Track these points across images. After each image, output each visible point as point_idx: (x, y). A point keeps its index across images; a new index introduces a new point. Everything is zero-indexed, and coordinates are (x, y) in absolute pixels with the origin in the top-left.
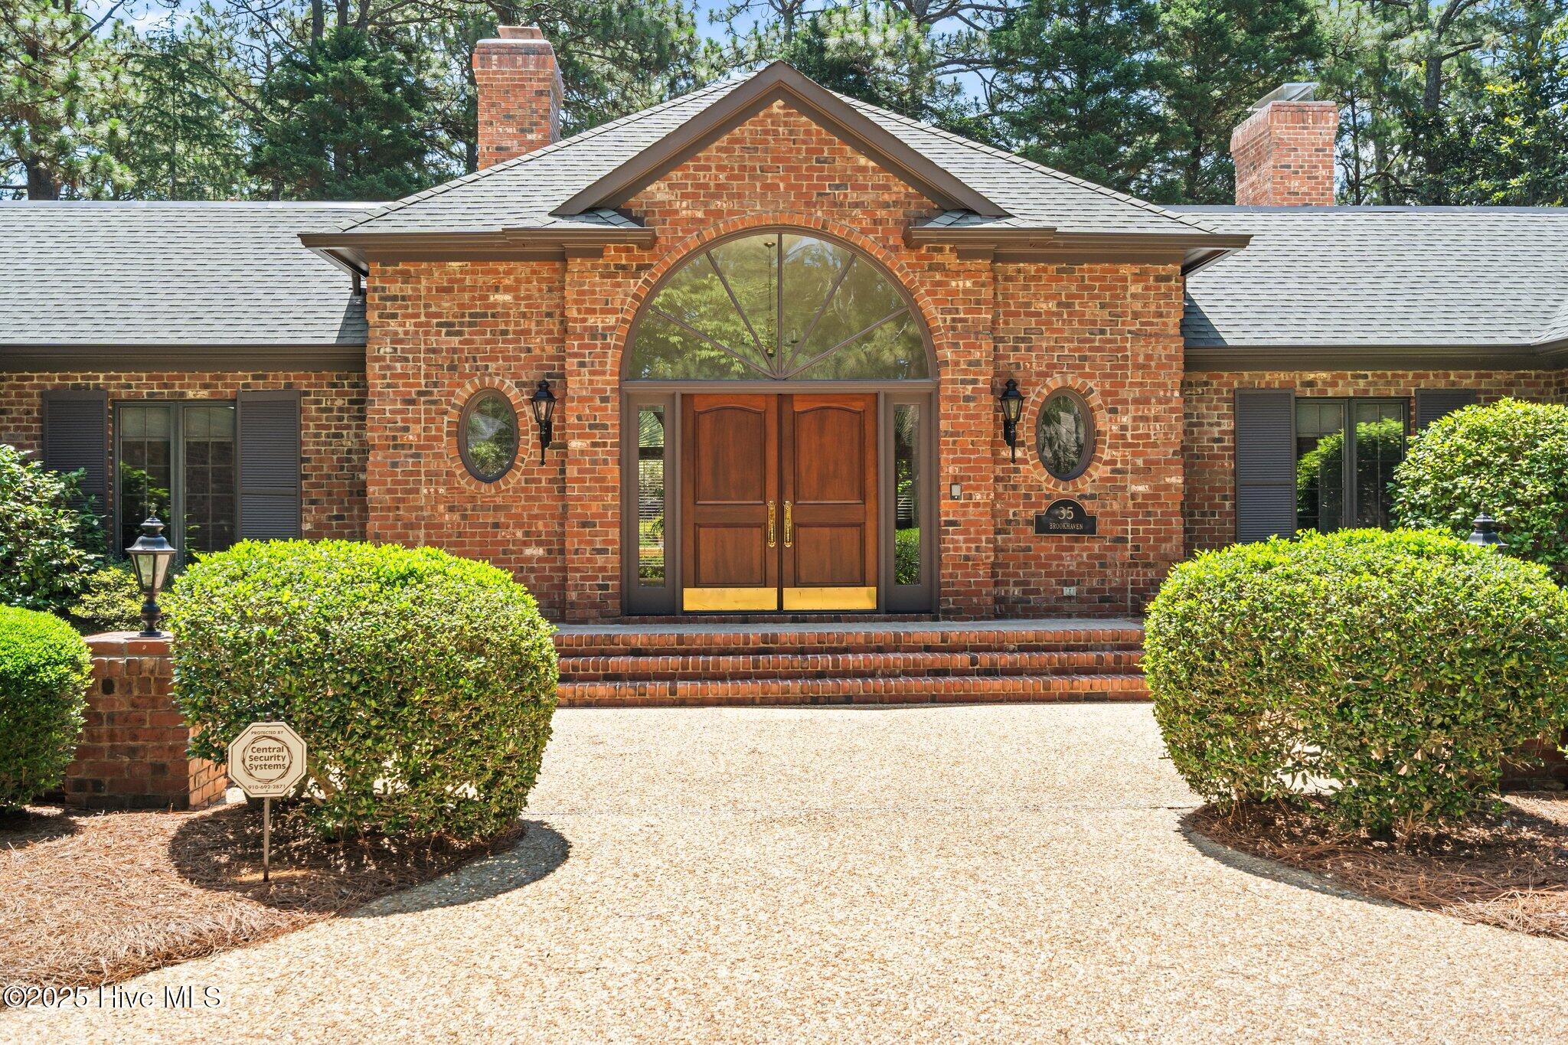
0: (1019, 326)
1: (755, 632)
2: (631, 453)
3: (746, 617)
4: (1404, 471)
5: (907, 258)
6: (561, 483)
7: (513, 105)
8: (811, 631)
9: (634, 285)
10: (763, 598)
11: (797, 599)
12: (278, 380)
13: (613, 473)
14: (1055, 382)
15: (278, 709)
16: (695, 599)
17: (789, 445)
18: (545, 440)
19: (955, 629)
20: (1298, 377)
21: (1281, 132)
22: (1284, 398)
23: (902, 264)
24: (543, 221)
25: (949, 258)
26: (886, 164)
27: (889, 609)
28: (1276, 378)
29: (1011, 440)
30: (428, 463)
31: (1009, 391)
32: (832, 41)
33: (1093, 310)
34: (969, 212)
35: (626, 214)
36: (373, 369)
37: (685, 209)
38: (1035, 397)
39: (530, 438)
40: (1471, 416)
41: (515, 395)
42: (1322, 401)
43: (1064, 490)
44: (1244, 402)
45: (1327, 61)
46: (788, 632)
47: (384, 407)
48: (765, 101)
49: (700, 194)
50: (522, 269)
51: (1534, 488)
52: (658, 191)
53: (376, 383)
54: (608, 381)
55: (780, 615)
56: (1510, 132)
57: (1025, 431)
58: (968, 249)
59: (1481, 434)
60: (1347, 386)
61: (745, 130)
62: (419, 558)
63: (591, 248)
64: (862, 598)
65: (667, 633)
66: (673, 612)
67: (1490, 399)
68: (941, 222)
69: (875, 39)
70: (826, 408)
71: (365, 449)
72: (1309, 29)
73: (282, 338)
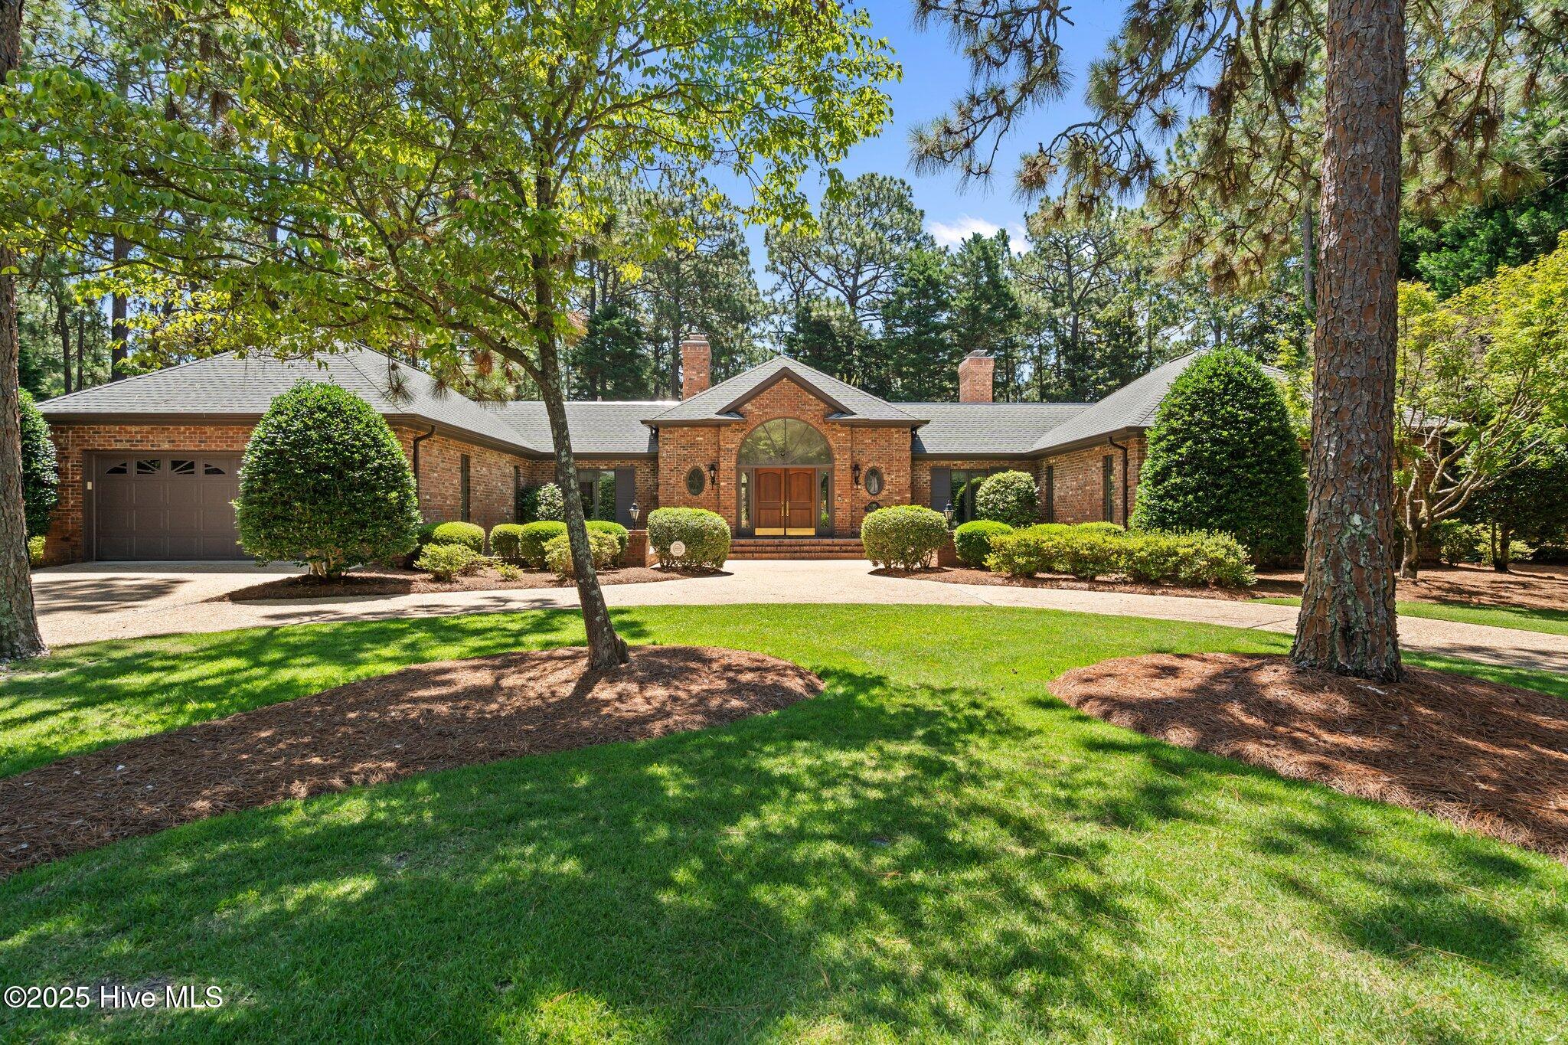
0: (860, 447)
1: (776, 541)
2: (739, 485)
3: (774, 537)
4: (979, 493)
5: (825, 427)
6: (718, 495)
7: (695, 364)
8: (793, 541)
9: (741, 435)
10: (780, 531)
11: (791, 532)
12: (629, 463)
13: (734, 493)
14: (871, 465)
15: (679, 539)
16: (759, 532)
17: (788, 484)
18: (713, 482)
19: (836, 541)
20: (952, 463)
21: (973, 368)
22: (948, 470)
23: (823, 429)
24: (713, 416)
25: (837, 427)
26: (818, 398)
27: (819, 535)
28: (944, 463)
29: (857, 483)
30: (677, 489)
31: (856, 468)
32: (814, 314)
33: (883, 442)
34: (843, 413)
35: (738, 413)
36: (661, 461)
37: (756, 412)
38: (864, 469)
39: (708, 482)
40: (1000, 476)
41: (704, 469)
42: (959, 470)
43: (873, 499)
44: (934, 471)
45: (1024, 319)
46: (787, 541)
47: (664, 472)
48: (781, 379)
49: (761, 407)
50: (706, 430)
51: (1011, 498)
52: (748, 406)
53: (661, 465)
54: (733, 464)
55: (785, 536)
56: (1100, 350)
57: (862, 480)
58: (844, 424)
59: (999, 482)
60: (967, 466)
61: (774, 387)
62: (704, 511)
63: (727, 424)
64: (811, 532)
65: (752, 541)
66: (752, 535)
67: (1005, 470)
68: (834, 417)
69: (832, 313)
70: (799, 473)
71: (657, 486)
72: (1015, 306)
73: (631, 451)
